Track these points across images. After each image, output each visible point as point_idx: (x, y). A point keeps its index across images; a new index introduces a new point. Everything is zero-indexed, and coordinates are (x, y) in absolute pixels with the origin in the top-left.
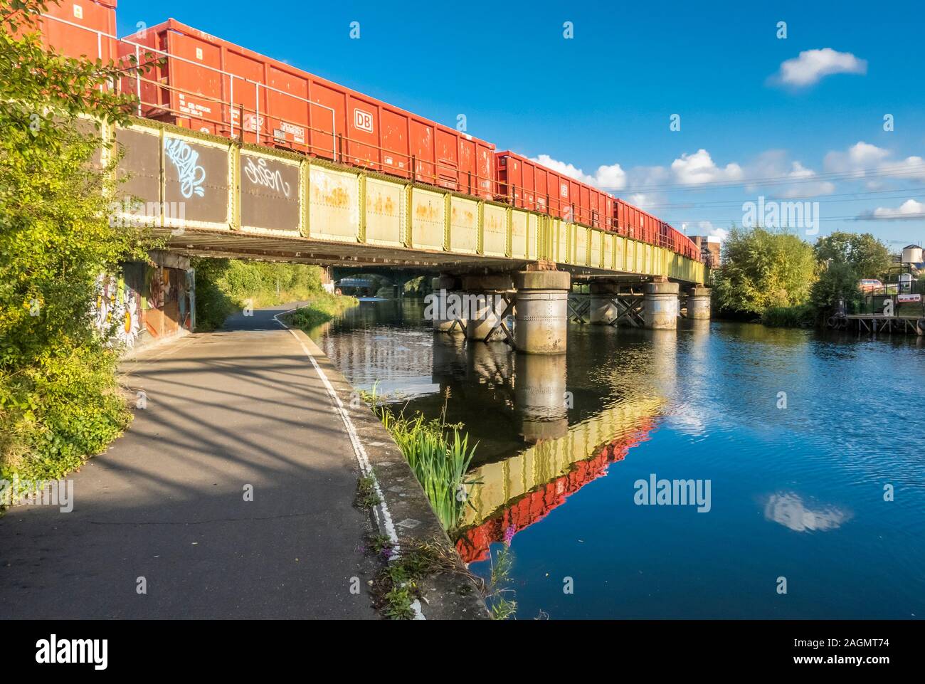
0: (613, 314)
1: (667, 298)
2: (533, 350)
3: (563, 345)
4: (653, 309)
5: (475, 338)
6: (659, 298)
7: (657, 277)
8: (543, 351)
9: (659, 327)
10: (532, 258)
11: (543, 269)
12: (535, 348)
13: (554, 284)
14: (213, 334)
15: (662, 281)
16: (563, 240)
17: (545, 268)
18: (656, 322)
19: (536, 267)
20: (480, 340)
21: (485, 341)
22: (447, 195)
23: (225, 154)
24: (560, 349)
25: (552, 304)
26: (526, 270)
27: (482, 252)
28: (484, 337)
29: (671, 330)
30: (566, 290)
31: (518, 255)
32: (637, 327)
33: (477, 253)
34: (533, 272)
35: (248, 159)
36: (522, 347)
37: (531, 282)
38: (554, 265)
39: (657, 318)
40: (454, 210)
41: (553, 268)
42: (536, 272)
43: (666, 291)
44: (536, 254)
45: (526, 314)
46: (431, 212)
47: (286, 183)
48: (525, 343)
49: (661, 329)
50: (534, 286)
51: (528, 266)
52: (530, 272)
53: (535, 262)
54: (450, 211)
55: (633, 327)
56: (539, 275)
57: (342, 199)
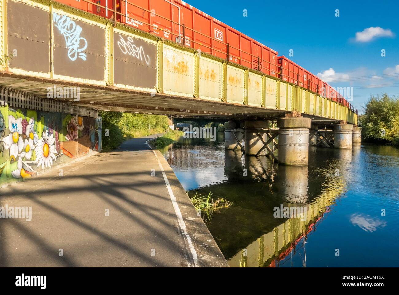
0: (315, 140)
1: (347, 132)
2: (290, 163)
3: (306, 160)
4: (339, 138)
5: (250, 154)
6: (343, 132)
7: (342, 121)
8: (295, 164)
9: (343, 148)
10: (290, 110)
11: (295, 116)
12: (291, 162)
13: (301, 125)
14: (111, 153)
15: (345, 123)
16: (304, 100)
17: (296, 116)
18: (341, 145)
19: (291, 115)
20: (253, 155)
21: (256, 156)
22: (246, 70)
23: (103, 31)
24: (305, 162)
25: (301, 137)
26: (285, 117)
27: (265, 106)
28: (255, 153)
29: (349, 149)
30: (308, 128)
31: (282, 108)
32: (329, 148)
33: (262, 106)
34: (290, 118)
35: (120, 36)
36: (282, 161)
37: (288, 124)
38: (300, 114)
39: (342, 143)
40: (250, 80)
41: (300, 116)
42: (292, 118)
43: (347, 129)
44: (291, 107)
45: (285, 142)
46: (237, 81)
47: (147, 56)
48: (284, 159)
49: (344, 149)
50: (290, 126)
51: (286, 114)
52: (288, 118)
53: (291, 112)
54: (248, 80)
55: (327, 147)
56: (293, 120)
57: (184, 69)
